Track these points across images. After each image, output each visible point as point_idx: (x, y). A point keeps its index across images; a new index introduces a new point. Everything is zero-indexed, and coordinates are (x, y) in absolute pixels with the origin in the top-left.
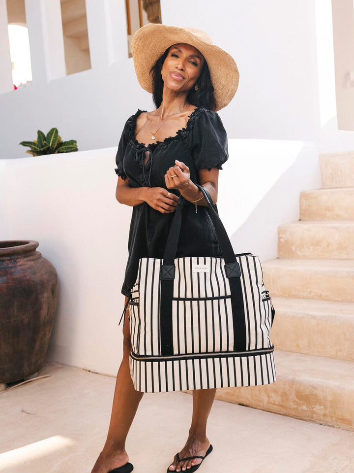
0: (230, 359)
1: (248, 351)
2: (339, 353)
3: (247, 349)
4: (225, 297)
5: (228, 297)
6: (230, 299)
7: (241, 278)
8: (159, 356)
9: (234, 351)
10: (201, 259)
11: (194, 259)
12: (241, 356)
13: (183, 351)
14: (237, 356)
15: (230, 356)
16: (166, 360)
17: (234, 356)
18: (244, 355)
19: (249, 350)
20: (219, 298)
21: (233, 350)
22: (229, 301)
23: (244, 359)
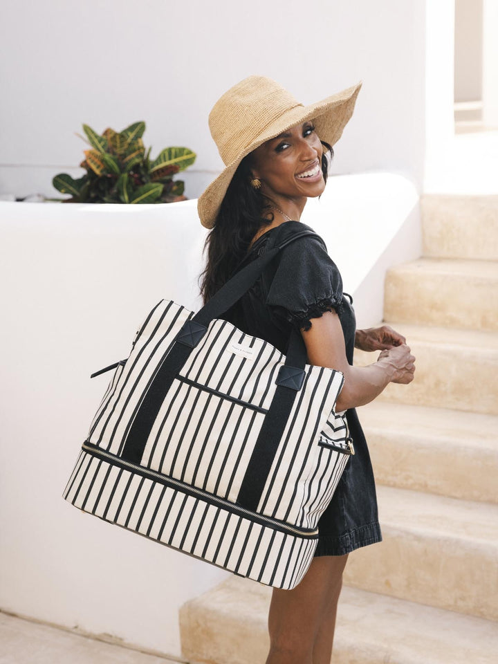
0: (224, 514)
1: (258, 514)
2: (460, 603)
3: (259, 510)
4: (257, 409)
5: (262, 411)
6: (264, 415)
7: (299, 394)
8: (117, 456)
9: (236, 504)
10: (248, 338)
11: (239, 333)
12: (242, 516)
13: (155, 466)
14: (237, 513)
15: (226, 508)
16: (123, 467)
17: (231, 511)
18: (248, 517)
19: (261, 514)
20: (247, 405)
21: (235, 501)
22: (260, 418)
23: (246, 523)
